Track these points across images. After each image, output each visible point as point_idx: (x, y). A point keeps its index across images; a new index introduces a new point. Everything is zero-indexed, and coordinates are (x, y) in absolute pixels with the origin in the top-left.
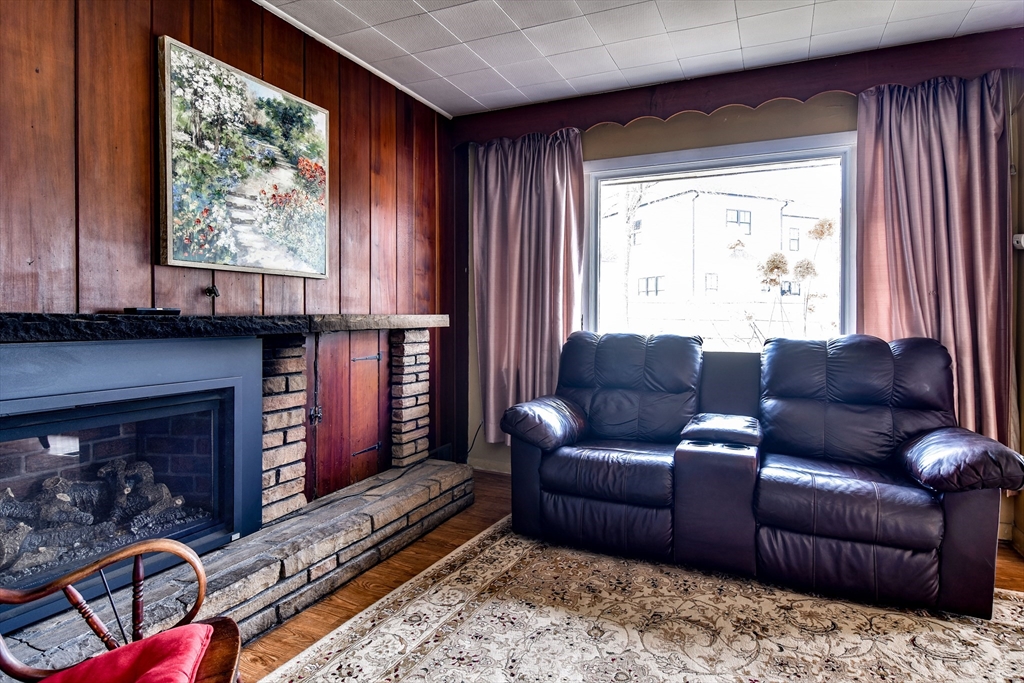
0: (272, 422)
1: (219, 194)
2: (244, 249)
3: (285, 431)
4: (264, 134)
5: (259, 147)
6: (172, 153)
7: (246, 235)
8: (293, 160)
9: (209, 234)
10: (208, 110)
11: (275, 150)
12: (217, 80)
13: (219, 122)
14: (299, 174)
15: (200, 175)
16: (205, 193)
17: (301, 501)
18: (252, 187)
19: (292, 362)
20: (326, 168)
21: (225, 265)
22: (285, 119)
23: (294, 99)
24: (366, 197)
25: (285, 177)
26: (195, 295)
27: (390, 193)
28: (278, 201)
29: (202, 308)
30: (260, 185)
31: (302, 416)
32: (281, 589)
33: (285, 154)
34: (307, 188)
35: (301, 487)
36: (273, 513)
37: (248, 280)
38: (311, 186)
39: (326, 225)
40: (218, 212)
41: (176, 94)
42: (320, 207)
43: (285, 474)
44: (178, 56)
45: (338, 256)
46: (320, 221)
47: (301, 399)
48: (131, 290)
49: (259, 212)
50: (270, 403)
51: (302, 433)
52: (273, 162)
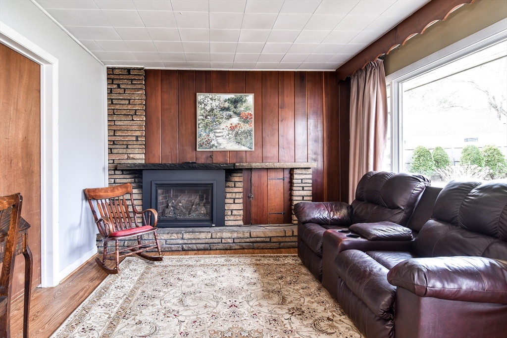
0: (228, 195)
1: (212, 130)
2: (220, 144)
3: (234, 199)
4: (228, 109)
5: (225, 113)
6: (198, 122)
7: (220, 140)
8: (238, 114)
9: (209, 142)
10: (208, 108)
12: (211, 99)
13: (212, 110)
14: (241, 118)
15: (206, 126)
16: (207, 130)
17: (241, 223)
18: (223, 126)
19: (237, 178)
20: (253, 113)
21: (214, 149)
22: (235, 102)
23: (239, 95)
24: (277, 119)
25: (235, 120)
26: (207, 158)
27: (290, 114)
28: (232, 128)
29: (209, 162)
30: (226, 125)
31: (241, 195)
32: (211, 241)
33: (235, 113)
34: (244, 122)
35: (241, 218)
36: (230, 223)
37: (224, 153)
38: (246, 121)
39: (253, 133)
40: (211, 135)
41: (199, 107)
42: (250, 127)
43: (235, 212)
44: (200, 97)
45: (261, 142)
46: (250, 132)
47: (241, 190)
48: (190, 157)
49: (225, 133)
50: (228, 190)
51: (241, 201)
52: (230, 117)
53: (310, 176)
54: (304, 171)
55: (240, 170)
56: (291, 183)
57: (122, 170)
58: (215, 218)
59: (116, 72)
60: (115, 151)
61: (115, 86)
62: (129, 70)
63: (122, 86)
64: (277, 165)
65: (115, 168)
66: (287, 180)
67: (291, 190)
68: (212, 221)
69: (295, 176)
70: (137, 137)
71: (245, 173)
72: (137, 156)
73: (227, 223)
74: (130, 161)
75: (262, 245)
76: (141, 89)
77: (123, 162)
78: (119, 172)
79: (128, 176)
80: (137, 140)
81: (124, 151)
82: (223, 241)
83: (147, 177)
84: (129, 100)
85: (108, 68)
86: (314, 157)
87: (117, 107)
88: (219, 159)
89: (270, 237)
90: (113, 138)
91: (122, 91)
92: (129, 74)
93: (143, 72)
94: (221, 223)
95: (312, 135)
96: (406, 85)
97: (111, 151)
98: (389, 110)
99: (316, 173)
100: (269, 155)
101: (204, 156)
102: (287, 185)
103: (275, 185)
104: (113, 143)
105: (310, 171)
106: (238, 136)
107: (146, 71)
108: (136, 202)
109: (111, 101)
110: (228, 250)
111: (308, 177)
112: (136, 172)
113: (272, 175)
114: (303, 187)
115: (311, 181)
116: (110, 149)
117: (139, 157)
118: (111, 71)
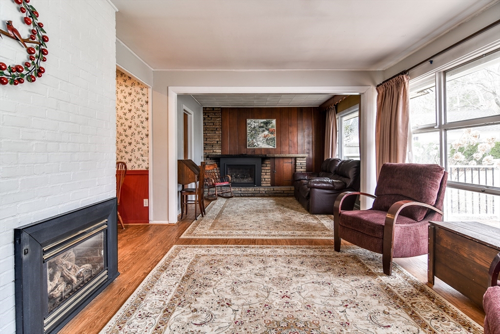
0: (263, 171)
1: (254, 138)
2: (259, 145)
3: (266, 173)
4: (263, 127)
5: (261, 129)
6: (248, 134)
7: (259, 143)
8: (268, 130)
9: (253, 144)
10: (253, 126)
11: (264, 129)
12: (254, 122)
13: (255, 127)
14: (269, 131)
15: (252, 136)
16: (252, 138)
17: (270, 185)
18: (260, 136)
19: (267, 162)
20: (275, 129)
21: (255, 148)
22: (266, 123)
23: (268, 119)
24: (287, 132)
25: (266, 133)
26: (252, 152)
27: (295, 129)
28: (265, 137)
29: (253, 154)
30: (262, 135)
31: (270, 171)
32: (255, 192)
33: (266, 129)
34: (271, 134)
35: (270, 182)
36: (264, 185)
37: (261, 149)
38: (272, 133)
39: (275, 139)
40: (254, 140)
41: (248, 126)
42: (274, 136)
43: (266, 180)
44: (248, 121)
45: (280, 144)
46: (274, 138)
47: (269, 168)
48: (243, 152)
49: (261, 139)
50: (263, 168)
51: (269, 174)
52: (264, 131)
53: (305, 161)
54: (302, 159)
55: (269, 158)
56: (295, 165)
57: (210, 158)
58: (257, 182)
59: (207, 109)
60: (207, 148)
61: (207, 116)
62: (213, 108)
63: (210, 116)
64: (288, 155)
65: (207, 157)
66: (293, 163)
67: (295, 168)
68: (255, 184)
69: (297, 161)
70: (217, 141)
71: (272, 160)
72: (218, 151)
73: (262, 185)
74: (214, 154)
75: (280, 194)
76: (219, 117)
77: (211, 154)
78: (209, 159)
79: (213, 161)
80: (217, 143)
81: (211, 148)
82: (260, 192)
83: (222, 161)
84: (213, 123)
85: (203, 107)
86: (308, 151)
87: (208, 127)
88: (258, 153)
89: (284, 191)
90: (206, 142)
91: (210, 119)
92: (214, 110)
93: (220, 109)
94: (259, 185)
95: (306, 140)
96: (344, 118)
97: (205, 149)
98: (338, 130)
99: (308, 159)
100: (284, 150)
101: (251, 151)
102: (293, 166)
103: (287, 166)
104: (205, 144)
105: (305, 159)
106: (268, 141)
107: (221, 108)
108: (216, 174)
109: (205, 124)
110: (263, 196)
111: (304, 161)
112: (217, 159)
113: (286, 160)
114: (301, 167)
115: (305, 164)
116: (204, 147)
117: (218, 152)
118: (205, 109)
